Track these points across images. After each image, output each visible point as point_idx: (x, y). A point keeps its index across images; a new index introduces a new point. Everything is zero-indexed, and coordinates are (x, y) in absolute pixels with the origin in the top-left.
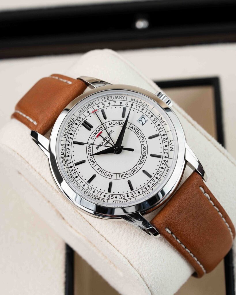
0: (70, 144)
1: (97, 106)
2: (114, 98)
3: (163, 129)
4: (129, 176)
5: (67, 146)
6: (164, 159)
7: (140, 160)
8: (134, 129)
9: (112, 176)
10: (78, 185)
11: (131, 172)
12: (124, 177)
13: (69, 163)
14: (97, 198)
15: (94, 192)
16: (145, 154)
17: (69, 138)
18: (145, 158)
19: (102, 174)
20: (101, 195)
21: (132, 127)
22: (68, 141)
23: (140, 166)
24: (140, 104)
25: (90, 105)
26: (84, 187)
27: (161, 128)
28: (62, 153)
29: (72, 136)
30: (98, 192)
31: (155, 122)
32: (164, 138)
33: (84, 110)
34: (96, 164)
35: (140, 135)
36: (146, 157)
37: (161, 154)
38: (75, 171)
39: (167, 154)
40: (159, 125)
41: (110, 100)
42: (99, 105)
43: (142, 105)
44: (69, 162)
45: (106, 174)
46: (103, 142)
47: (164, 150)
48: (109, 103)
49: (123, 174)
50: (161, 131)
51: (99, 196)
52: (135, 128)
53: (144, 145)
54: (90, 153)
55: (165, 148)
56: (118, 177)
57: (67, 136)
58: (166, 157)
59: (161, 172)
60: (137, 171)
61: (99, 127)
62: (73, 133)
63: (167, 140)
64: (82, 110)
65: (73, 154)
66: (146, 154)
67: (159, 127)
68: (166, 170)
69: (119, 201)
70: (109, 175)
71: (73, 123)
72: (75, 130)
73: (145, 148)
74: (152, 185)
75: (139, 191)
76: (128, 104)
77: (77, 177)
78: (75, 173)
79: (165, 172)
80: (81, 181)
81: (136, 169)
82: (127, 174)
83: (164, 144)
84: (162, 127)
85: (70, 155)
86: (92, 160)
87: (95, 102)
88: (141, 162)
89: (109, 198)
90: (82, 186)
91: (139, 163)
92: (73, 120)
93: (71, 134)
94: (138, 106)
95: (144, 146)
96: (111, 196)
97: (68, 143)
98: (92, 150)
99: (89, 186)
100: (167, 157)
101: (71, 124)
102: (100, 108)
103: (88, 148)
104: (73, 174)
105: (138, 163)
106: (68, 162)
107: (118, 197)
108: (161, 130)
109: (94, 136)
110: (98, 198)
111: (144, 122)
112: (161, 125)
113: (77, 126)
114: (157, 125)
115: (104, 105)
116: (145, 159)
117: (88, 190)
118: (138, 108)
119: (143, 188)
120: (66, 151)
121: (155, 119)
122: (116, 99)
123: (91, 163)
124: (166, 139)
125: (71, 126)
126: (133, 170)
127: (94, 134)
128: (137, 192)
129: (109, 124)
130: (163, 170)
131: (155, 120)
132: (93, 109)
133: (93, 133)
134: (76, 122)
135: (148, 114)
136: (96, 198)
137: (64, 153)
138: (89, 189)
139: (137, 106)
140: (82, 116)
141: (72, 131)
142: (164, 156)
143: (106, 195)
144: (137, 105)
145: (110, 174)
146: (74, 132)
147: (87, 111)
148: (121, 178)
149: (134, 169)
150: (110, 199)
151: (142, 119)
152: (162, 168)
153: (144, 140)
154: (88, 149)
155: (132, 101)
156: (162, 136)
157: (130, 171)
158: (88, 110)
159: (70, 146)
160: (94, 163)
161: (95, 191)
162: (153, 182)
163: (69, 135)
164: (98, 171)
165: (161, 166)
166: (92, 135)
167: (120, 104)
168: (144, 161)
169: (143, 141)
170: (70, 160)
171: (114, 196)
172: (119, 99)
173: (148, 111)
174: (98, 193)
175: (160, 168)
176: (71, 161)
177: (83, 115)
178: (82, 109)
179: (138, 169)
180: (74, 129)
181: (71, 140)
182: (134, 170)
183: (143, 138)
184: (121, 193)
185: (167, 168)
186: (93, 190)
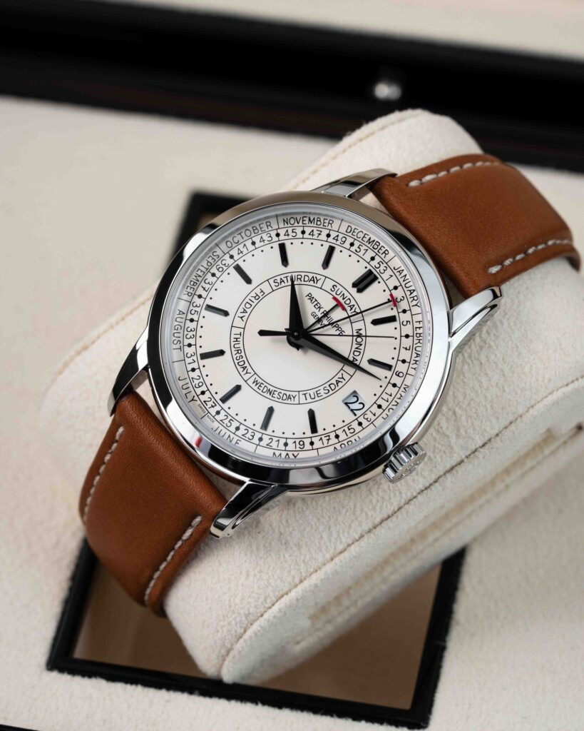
0: (330, 239)
1: (407, 308)
2: (417, 349)
3: (326, 445)
4: (233, 354)
5: (327, 232)
6: (258, 435)
7: (265, 384)
8: (338, 382)
9: (241, 318)
10: (234, 245)
11: (241, 360)
12: (233, 344)
13: (287, 231)
14: (198, 281)
15: (213, 275)
16: (276, 395)
17: (344, 239)
18: (268, 395)
19: (249, 297)
20: (204, 289)
21: (342, 378)
22: (338, 236)
23: (250, 382)
24: (394, 403)
25: (411, 293)
26: (227, 257)
27: (328, 440)
28: (314, 219)
29: (347, 245)
30: (213, 284)
31: (346, 428)
32: (304, 444)
33: (401, 280)
34: (274, 288)
35: (322, 392)
36: (271, 397)
37: (269, 431)
38: (266, 242)
39: (267, 445)
40: (337, 436)
41: (415, 338)
42: (408, 313)
43: (390, 406)
44: (290, 232)
45: (248, 306)
46: (322, 310)
47: (277, 439)
48: (407, 336)
49: (241, 343)
50: (321, 439)
51: (203, 284)
52: (340, 384)
53: (297, 398)
54: (302, 279)
55: (282, 441)
56: (235, 331)
57: (350, 234)
58: (261, 439)
59: (229, 424)
60: (242, 374)
61: (356, 306)
62: (353, 249)
63: (298, 449)
64: (403, 274)
65: (307, 242)
66: (276, 399)
67: (332, 435)
68: (232, 436)
69: (182, 325)
70: (245, 311)
71: (376, 251)
72: (361, 254)
73: (289, 397)
74: (205, 402)
75: (197, 371)
76: (398, 375)
77: (253, 243)
78: (263, 241)
79: (228, 433)
80: (241, 252)
81: (247, 373)
82: (240, 352)
83: (290, 442)
84: (331, 442)
85: (306, 235)
86: (286, 281)
87: (416, 305)
88: (260, 386)
89: (195, 305)
90: (231, 253)
91: (260, 381)
92: (384, 252)
93: (352, 244)
94: (390, 399)
95: (294, 398)
96: (198, 309)
97: (333, 234)
98: (307, 283)
99: (229, 266)
100: (261, 443)
101: (376, 247)
102: (401, 314)
103: (315, 275)
104: (262, 237)
105: (258, 378)
106: (290, 230)
107: (193, 325)
108: (325, 440)
109: (338, 293)
110: (198, 283)
111: (352, 406)
112: (336, 441)
113: (369, 260)
114: (338, 432)
115: (405, 323)
116: (265, 394)
117: (219, 263)
118: (385, 396)
119: (201, 380)
120: (315, 229)
121: (352, 431)
122: (414, 351)
123: (278, 278)
124: (302, 447)
125: (371, 247)
126: (247, 364)
127: (344, 294)
128: (195, 365)
129: (360, 330)
130: (234, 430)
131: (349, 429)
132: (401, 300)
133: (344, 292)
134: (377, 258)
135: (366, 417)
136: (200, 279)
137: (312, 225)
138: (222, 266)
139: (391, 395)
140: (389, 272)
141: (359, 248)
142: (264, 437)
143: (202, 300)
144: (393, 396)
145: (247, 315)
146: (356, 251)
147: (398, 284)
148: (233, 336)
149: (248, 367)
150: (191, 307)
151: (360, 403)
152: (237, 429)
153: (309, 400)
154: (311, 275)
155: (403, 386)
156: (309, 440)
157: (244, 359)
158: (400, 288)
159: (325, 238)
160: (277, 284)
161: (215, 279)
162: (210, 404)
163: (350, 240)
164: (258, 291)
165: (242, 427)
166: (341, 289)
167: (401, 358)
168: (260, 392)
169: (308, 396)
170: (294, 234)
171: (195, 317)
172: (413, 358)
173: (373, 418)
174: (209, 283)
175: (238, 424)
176: (290, 237)
177: (392, 276)
178: (405, 276)
179: (246, 377)
180: (363, 252)
181: (338, 243)
182: (244, 368)
183: (313, 397)
184: (200, 332)
185: (236, 438)
186: (218, 274)
